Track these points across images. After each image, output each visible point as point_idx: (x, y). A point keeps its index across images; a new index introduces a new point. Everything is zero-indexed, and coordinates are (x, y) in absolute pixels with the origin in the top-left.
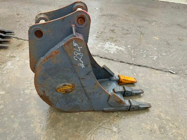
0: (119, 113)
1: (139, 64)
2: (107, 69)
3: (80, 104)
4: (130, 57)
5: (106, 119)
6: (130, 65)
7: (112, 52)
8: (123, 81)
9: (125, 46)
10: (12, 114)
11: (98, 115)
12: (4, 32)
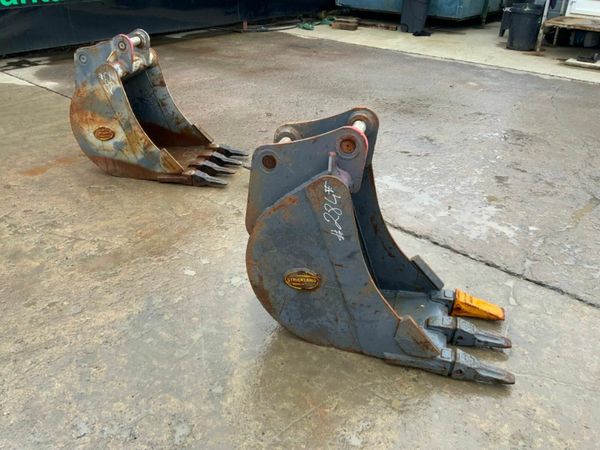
0: (423, 374)
1: (539, 280)
2: (422, 268)
3: (329, 324)
4: (522, 256)
5: (384, 379)
6: (509, 276)
7: (473, 236)
8: (463, 307)
9: (521, 226)
10: (196, 315)
11: (369, 364)
12: (228, 153)
